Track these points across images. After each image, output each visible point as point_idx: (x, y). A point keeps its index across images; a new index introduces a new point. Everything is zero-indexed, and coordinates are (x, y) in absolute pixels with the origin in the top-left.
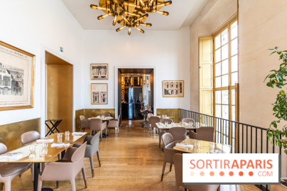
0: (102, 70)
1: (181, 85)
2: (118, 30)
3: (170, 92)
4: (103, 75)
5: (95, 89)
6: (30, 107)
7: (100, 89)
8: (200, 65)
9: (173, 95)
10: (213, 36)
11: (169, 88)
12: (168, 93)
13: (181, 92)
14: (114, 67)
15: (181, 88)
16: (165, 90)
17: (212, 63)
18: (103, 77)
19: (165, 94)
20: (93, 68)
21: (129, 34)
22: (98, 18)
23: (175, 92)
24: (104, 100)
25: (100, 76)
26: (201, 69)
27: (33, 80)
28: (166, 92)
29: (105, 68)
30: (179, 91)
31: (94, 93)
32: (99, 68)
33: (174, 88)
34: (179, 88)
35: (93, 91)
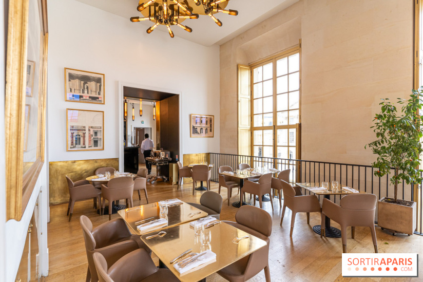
0: (92, 85)
1: (211, 121)
3: (199, 130)
4: (94, 95)
8: (239, 99)
9: (202, 135)
10: (251, 67)
11: (198, 125)
12: (196, 132)
13: (211, 131)
14: (117, 83)
15: (211, 125)
16: (194, 127)
17: (249, 97)
18: (94, 98)
19: (193, 133)
20: (71, 76)
23: (204, 131)
24: (96, 143)
25: (86, 95)
26: (239, 103)
28: (194, 130)
29: (98, 81)
30: (209, 129)
31: (72, 129)
32: (85, 79)
33: (204, 125)
34: (209, 125)
35: (70, 124)
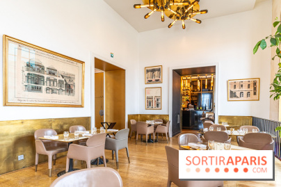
0: (156, 73)
1: (255, 84)
2: (170, 26)
3: (238, 94)
4: (157, 79)
5: (149, 93)
6: (81, 106)
7: (154, 93)
9: (242, 98)
11: (237, 89)
12: (235, 96)
13: (255, 94)
14: (169, 68)
15: (255, 89)
16: (231, 92)
18: (157, 81)
19: (231, 97)
20: (148, 71)
21: (184, 28)
22: (145, 17)
23: (245, 93)
24: (158, 105)
25: (154, 80)
27: (83, 84)
28: (233, 95)
29: (159, 70)
30: (252, 93)
31: (148, 98)
32: (153, 71)
33: (245, 89)
34: (252, 88)
35: (147, 95)
